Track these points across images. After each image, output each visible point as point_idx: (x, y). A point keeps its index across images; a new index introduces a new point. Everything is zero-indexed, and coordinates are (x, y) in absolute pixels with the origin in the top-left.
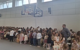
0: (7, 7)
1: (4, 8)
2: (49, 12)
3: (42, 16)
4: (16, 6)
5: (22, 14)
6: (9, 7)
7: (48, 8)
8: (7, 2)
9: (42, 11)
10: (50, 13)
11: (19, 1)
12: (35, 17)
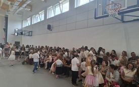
4: (75, 7)
8: (60, 2)
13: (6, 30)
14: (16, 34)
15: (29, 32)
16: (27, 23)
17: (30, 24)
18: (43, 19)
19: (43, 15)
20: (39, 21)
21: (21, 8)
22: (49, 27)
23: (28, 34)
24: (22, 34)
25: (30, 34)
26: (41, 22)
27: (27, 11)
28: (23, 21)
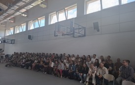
0: (38, 27)
1: (36, 27)
3: (85, 36)
4: (49, 24)
5: (55, 36)
6: (41, 26)
7: (94, 23)
8: (39, 19)
9: (84, 28)
11: (54, 17)
12: (74, 37)
15: (12, 40)
16: (10, 33)
17: (12, 34)
18: (24, 30)
19: (25, 27)
20: (21, 31)
21: (5, 20)
22: (30, 37)
23: (10, 42)
25: (13, 42)
28: (6, 30)
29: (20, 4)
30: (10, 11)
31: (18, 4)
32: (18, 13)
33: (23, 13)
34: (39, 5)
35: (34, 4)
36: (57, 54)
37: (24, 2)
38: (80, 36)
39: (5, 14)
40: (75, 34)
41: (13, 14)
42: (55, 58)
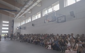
1: (36, 19)
2: (71, 16)
3: (65, 21)
4: (43, 16)
9: (65, 16)
10: (74, 17)
12: (58, 22)
13: (13, 27)
14: (18, 29)
16: (23, 23)
18: (30, 21)
20: (29, 22)
21: (20, 16)
22: (33, 25)
23: (23, 28)
24: (21, 28)
25: (25, 28)
26: (30, 22)
27: (23, 17)
28: (21, 22)
29: (26, 6)
30: (22, 11)
31: (25, 7)
32: (26, 12)
33: (28, 11)
34: (36, 5)
35: (34, 5)
36: (48, 34)
37: (28, 5)
38: (62, 22)
39: (20, 13)
40: (59, 20)
41: (24, 13)
42: (47, 37)
